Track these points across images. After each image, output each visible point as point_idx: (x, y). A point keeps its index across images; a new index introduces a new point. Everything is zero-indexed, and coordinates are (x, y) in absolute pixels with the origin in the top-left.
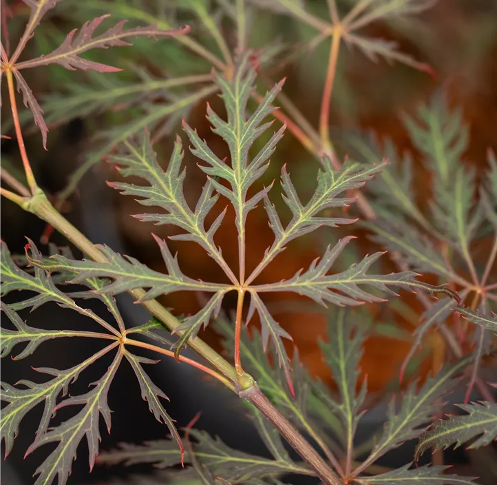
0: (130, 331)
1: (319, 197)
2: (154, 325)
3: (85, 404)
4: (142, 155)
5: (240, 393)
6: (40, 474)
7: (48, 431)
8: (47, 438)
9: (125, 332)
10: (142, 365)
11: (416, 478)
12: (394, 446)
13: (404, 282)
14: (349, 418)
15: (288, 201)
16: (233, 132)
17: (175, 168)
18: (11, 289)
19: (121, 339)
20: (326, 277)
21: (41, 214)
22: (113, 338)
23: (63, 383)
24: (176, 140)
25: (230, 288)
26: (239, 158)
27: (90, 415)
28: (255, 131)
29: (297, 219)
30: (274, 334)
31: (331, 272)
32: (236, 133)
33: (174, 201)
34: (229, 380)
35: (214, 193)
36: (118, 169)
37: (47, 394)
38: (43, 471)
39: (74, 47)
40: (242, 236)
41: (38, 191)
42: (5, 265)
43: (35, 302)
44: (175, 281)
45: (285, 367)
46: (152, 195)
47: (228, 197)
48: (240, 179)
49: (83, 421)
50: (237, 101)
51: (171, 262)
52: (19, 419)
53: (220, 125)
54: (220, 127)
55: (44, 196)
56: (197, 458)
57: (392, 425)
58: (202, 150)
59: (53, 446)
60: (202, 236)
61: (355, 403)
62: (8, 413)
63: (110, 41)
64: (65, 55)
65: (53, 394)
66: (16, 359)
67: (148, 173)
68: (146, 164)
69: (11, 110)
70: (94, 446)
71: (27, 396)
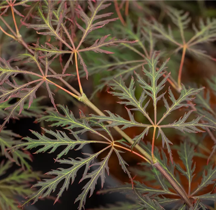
0: (116, 141)
1: (182, 97)
2: (123, 140)
3: (100, 165)
4: (120, 83)
5: (153, 164)
6: (84, 189)
7: (87, 174)
8: (87, 177)
9: (114, 142)
10: (120, 153)
11: (213, 197)
12: (205, 186)
13: (211, 127)
14: (189, 177)
15: (171, 98)
16: (152, 75)
17: (131, 87)
18: (74, 127)
19: (112, 144)
20: (184, 123)
21: (85, 102)
22: (110, 144)
23: (92, 158)
24: (131, 78)
25: (151, 126)
26: (154, 84)
27: (102, 169)
28: (160, 75)
29: (174, 104)
30: (166, 142)
31: (186, 121)
32: (153, 75)
33: (132, 98)
34: (149, 160)
35: (146, 94)
36: (111, 88)
37: (86, 162)
38: (85, 188)
39: (98, 45)
40: (155, 109)
41: (83, 94)
42: (72, 119)
43: (83, 131)
44: (132, 123)
45: (170, 154)
46: (124, 96)
47: (151, 96)
48: (154, 90)
49: (100, 171)
50: (153, 65)
51: (131, 116)
52: (77, 171)
53: (147, 73)
54: (147, 74)
55: (86, 96)
56: (136, 189)
57: (204, 179)
58: (141, 80)
59: (89, 179)
60: (141, 109)
61: (191, 172)
62: (73, 168)
63: (110, 44)
64: (95, 48)
65: (89, 162)
66: (76, 150)
67: (122, 89)
68: (121, 86)
69: (76, 66)
70: (103, 180)
71: (79, 163)
